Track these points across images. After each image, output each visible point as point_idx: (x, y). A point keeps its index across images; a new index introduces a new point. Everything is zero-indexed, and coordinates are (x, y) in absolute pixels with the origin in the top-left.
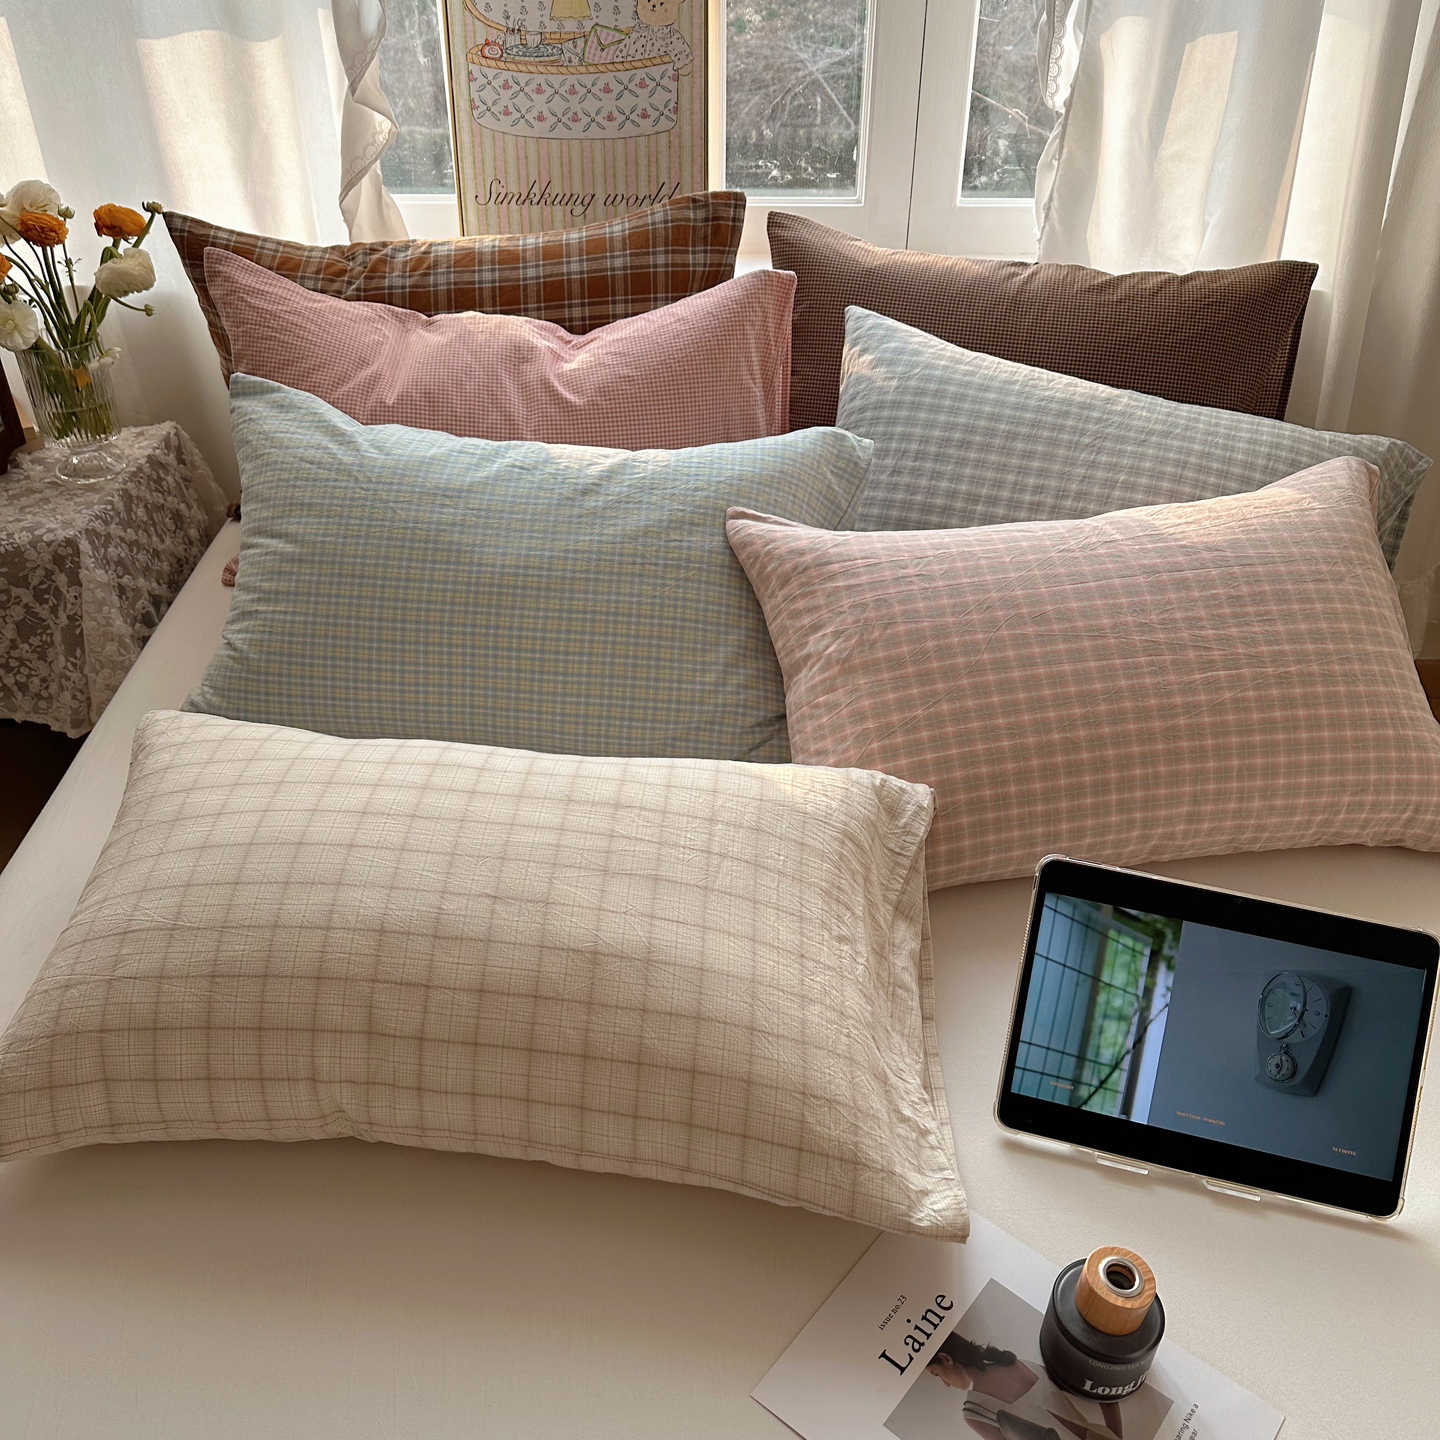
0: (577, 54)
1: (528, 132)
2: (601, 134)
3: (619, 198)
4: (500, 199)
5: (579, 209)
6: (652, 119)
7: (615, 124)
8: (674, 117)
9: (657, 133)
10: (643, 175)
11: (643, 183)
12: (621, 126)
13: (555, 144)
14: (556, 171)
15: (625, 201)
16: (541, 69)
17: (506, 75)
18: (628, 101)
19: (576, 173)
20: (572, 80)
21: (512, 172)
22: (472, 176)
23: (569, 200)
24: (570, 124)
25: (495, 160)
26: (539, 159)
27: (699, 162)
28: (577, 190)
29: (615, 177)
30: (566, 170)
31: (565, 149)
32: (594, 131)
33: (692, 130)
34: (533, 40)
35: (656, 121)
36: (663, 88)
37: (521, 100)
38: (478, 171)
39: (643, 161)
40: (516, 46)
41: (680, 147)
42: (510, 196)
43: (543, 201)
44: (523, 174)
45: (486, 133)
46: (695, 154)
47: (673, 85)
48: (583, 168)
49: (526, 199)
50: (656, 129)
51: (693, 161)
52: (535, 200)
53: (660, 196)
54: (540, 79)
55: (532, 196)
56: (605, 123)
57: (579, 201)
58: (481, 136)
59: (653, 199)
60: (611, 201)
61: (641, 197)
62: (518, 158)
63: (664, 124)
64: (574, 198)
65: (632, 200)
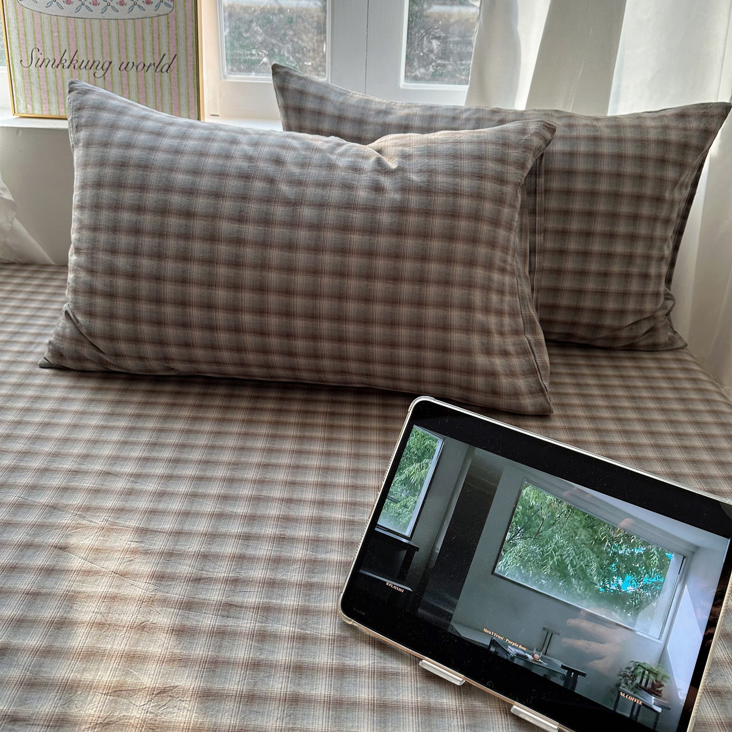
1: (61, 13)
2: (115, 15)
3: (130, 65)
4: (39, 63)
5: (100, 73)
6: (154, 5)
7: (126, 8)
8: (171, 4)
9: (158, 16)
10: (148, 48)
11: (149, 54)
12: (131, 9)
13: (79, 21)
14: (81, 43)
15: (135, 67)
19: (97, 44)
21: (48, 43)
22: (17, 45)
23: (92, 65)
24: (92, 7)
25: (34, 33)
26: (68, 32)
27: (191, 39)
28: (98, 58)
29: (126, 48)
30: (89, 43)
31: (88, 26)
32: (110, 13)
33: (185, 14)
35: (158, 6)
38: (22, 42)
39: (148, 37)
41: (177, 27)
42: (47, 61)
43: (72, 66)
44: (56, 44)
45: (27, 12)
46: (188, 33)
48: (102, 41)
49: (58, 64)
50: (158, 12)
51: (186, 38)
52: (66, 65)
53: (162, 64)
55: (64, 61)
56: (118, 7)
57: (100, 66)
58: (23, 15)
59: (157, 66)
60: (124, 67)
61: (147, 65)
62: (52, 31)
63: (163, 9)
64: (96, 64)
65: (141, 67)
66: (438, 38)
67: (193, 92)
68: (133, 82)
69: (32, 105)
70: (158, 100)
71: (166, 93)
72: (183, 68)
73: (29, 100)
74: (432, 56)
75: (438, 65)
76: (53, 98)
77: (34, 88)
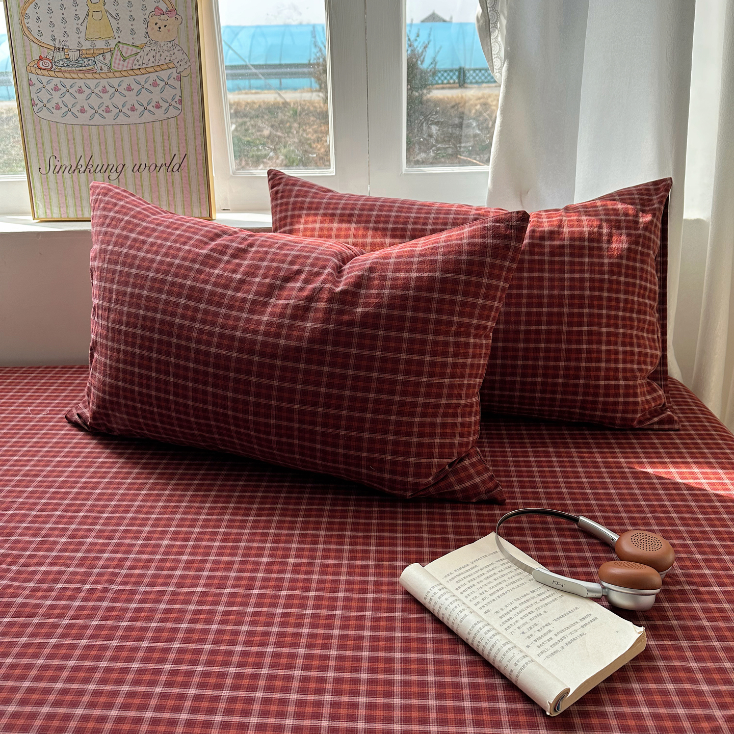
0: (106, 64)
1: (75, 121)
2: (128, 121)
3: (143, 166)
4: (57, 170)
5: (114, 176)
6: (164, 108)
7: (137, 113)
8: (180, 107)
9: (168, 119)
10: (159, 149)
11: (160, 155)
12: (141, 115)
13: (94, 129)
14: (96, 149)
15: (147, 168)
16: (81, 76)
17: (56, 81)
18: (144, 97)
19: (111, 149)
20: (104, 82)
21: (64, 151)
22: (35, 154)
23: (106, 169)
24: (104, 114)
25: (51, 142)
26: (83, 140)
27: (200, 138)
28: (112, 161)
29: (139, 151)
30: (103, 148)
31: (102, 132)
32: (122, 119)
33: (193, 116)
34: (73, 55)
35: (167, 110)
36: (170, 86)
37: (68, 99)
38: (40, 150)
39: (159, 139)
40: (62, 60)
41: (185, 128)
42: (64, 167)
43: (88, 170)
44: (72, 151)
45: (44, 123)
46: (197, 133)
47: (177, 84)
48: (115, 145)
49: (75, 169)
50: (167, 116)
51: (195, 138)
52: (82, 170)
53: (173, 164)
54: (80, 83)
55: (80, 167)
56: (129, 113)
57: (114, 169)
58: (40, 125)
59: (168, 166)
60: (137, 168)
61: (159, 165)
62: (68, 140)
63: (173, 112)
64: (110, 167)
65: (153, 167)
66: (437, 123)
67: (204, 189)
68: (146, 183)
69: (51, 210)
70: (171, 199)
71: (178, 190)
72: (193, 167)
73: (48, 204)
74: (433, 141)
75: (438, 149)
76: (71, 202)
77: (52, 194)
